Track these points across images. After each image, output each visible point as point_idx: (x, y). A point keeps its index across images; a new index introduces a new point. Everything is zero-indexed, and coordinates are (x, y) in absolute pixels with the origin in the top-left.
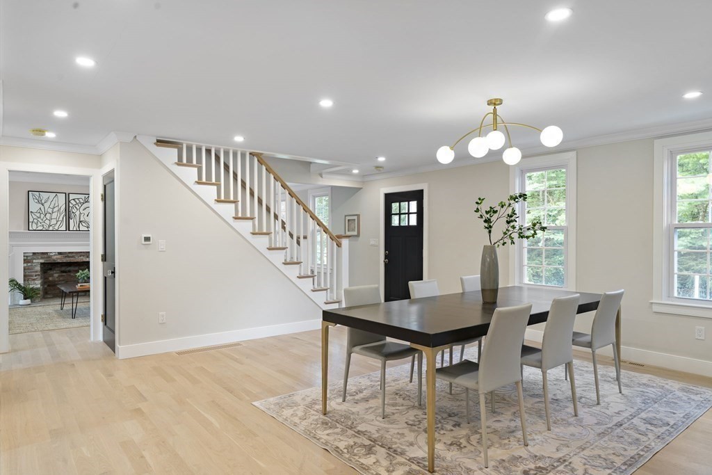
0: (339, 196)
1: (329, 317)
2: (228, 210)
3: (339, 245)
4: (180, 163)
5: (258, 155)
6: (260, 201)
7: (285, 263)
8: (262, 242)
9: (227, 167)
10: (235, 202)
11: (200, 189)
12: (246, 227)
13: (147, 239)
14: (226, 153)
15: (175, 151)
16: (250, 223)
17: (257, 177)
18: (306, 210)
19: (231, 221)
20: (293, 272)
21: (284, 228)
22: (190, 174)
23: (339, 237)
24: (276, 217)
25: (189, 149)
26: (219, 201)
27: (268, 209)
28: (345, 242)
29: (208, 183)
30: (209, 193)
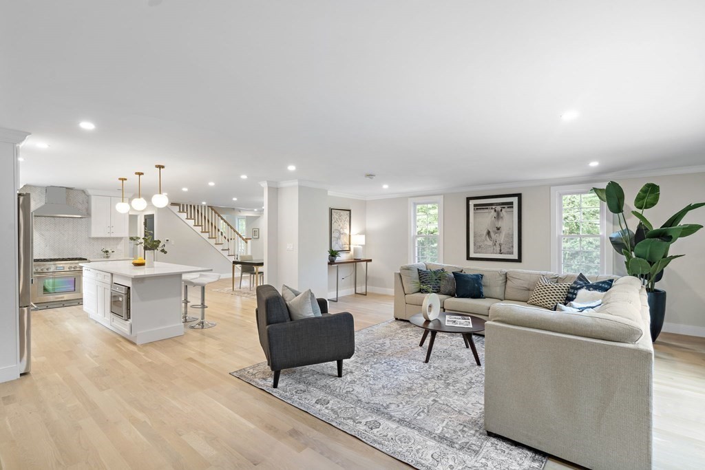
0: (250, 220)
1: (235, 263)
2: (199, 229)
3: (246, 242)
4: (180, 212)
5: (211, 207)
6: (212, 224)
7: (223, 250)
8: (212, 242)
9: (198, 211)
10: (202, 226)
11: (188, 221)
12: (206, 236)
13: (167, 240)
14: (198, 206)
15: (178, 207)
16: (208, 234)
17: (210, 215)
18: (235, 231)
19: (200, 233)
20: (226, 253)
21: (222, 235)
22: (184, 216)
23: (246, 239)
24: (219, 230)
25: (183, 205)
26: (195, 226)
27: (215, 227)
28: (249, 241)
29: (191, 218)
30: (191, 222)
